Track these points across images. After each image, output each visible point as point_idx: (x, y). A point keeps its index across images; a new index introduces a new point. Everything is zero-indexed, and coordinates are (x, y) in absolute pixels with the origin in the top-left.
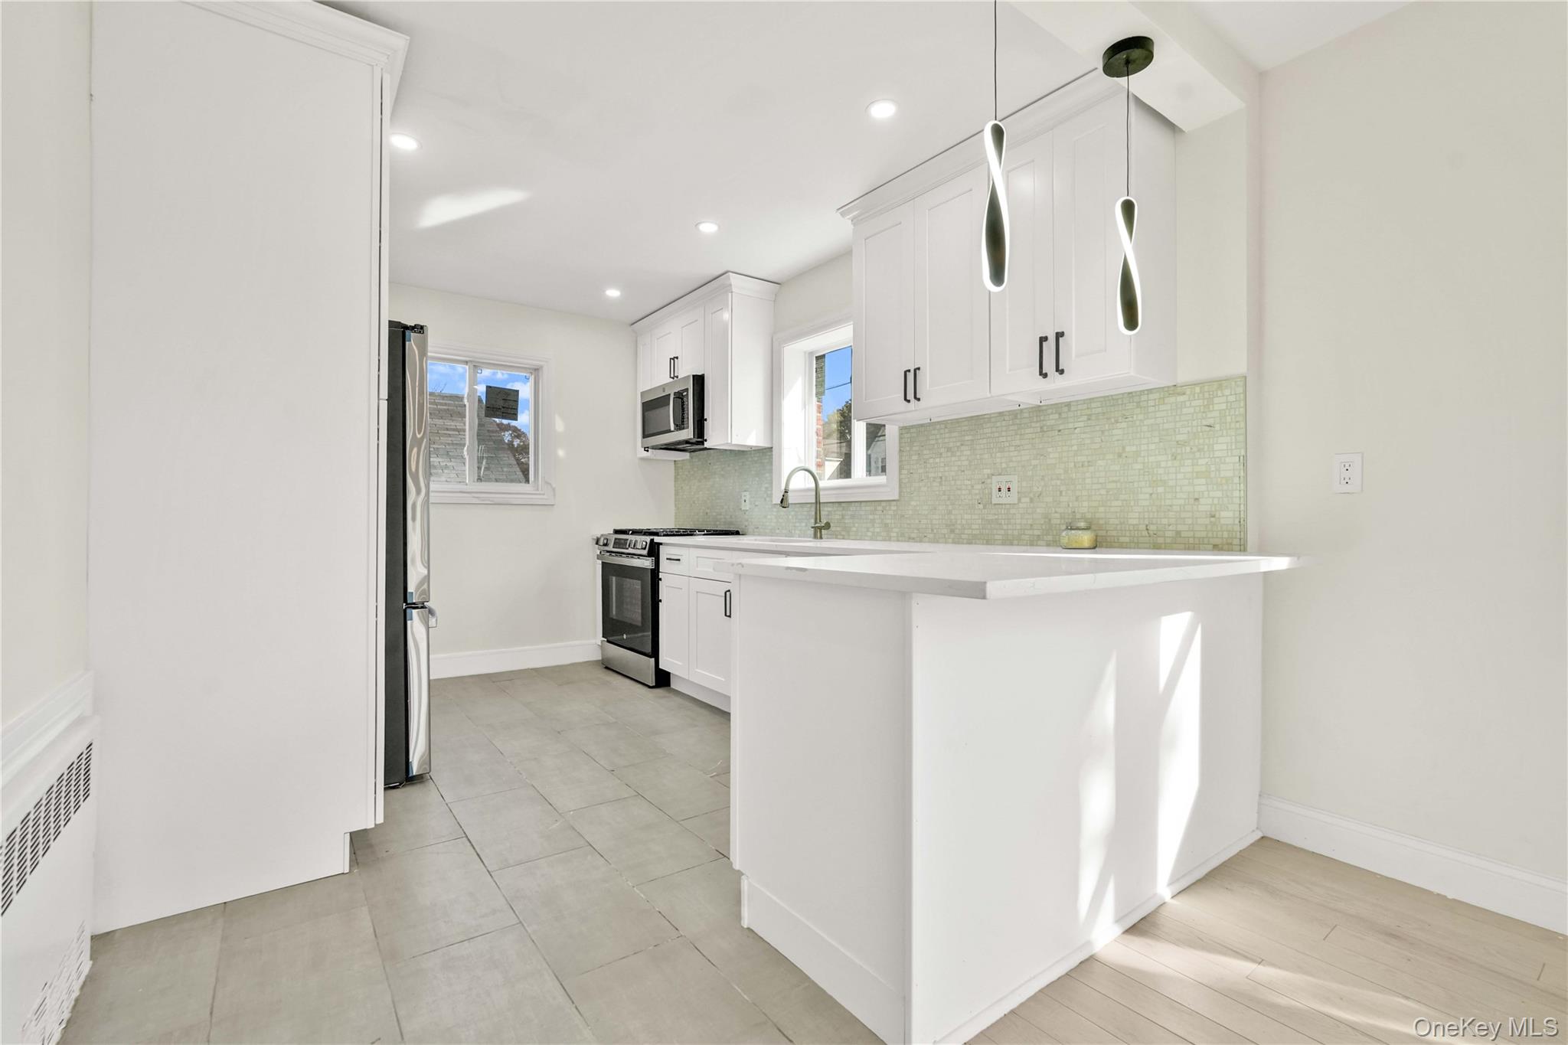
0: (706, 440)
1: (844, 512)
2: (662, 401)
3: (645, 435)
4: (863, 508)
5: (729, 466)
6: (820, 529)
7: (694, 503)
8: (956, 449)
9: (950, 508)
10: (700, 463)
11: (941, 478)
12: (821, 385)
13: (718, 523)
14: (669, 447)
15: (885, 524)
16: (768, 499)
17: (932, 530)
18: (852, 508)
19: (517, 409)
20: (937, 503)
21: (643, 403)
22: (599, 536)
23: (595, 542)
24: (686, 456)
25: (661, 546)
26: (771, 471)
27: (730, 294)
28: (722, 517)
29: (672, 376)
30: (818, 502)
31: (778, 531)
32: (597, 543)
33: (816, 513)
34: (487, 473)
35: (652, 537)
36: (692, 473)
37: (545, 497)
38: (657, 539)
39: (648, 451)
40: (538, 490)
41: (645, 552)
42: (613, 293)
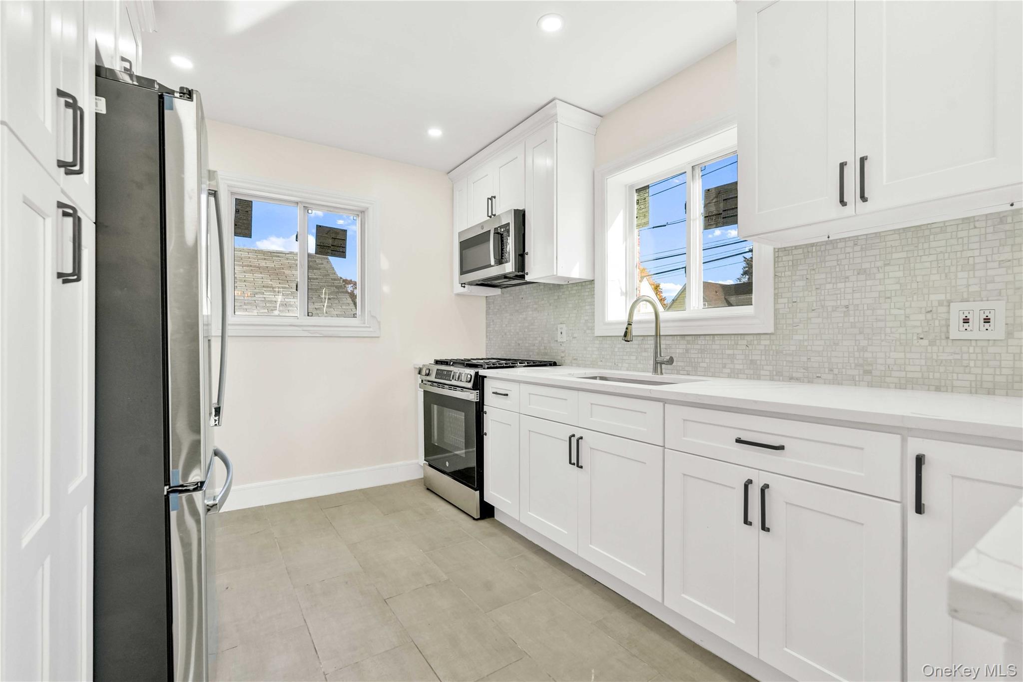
0: (527, 274)
1: (689, 346)
2: (482, 239)
3: (463, 272)
4: (717, 342)
5: (543, 299)
6: (660, 363)
7: (506, 334)
8: (875, 270)
9: (864, 343)
10: (512, 298)
11: (847, 307)
12: (645, 216)
13: (531, 353)
14: (486, 283)
15: (751, 361)
16: (588, 331)
17: (831, 370)
18: (701, 341)
19: (345, 247)
20: (840, 337)
21: (460, 242)
22: (421, 367)
23: (417, 371)
24: (497, 291)
25: (485, 379)
26: (592, 304)
27: (555, 124)
28: (536, 348)
29: (490, 215)
30: (657, 335)
31: (600, 363)
32: (419, 374)
33: (656, 347)
34: (328, 310)
35: (476, 370)
36: (504, 307)
37: (371, 329)
38: (482, 372)
39: (464, 287)
40: (364, 323)
41: (470, 385)
42: (435, 133)
